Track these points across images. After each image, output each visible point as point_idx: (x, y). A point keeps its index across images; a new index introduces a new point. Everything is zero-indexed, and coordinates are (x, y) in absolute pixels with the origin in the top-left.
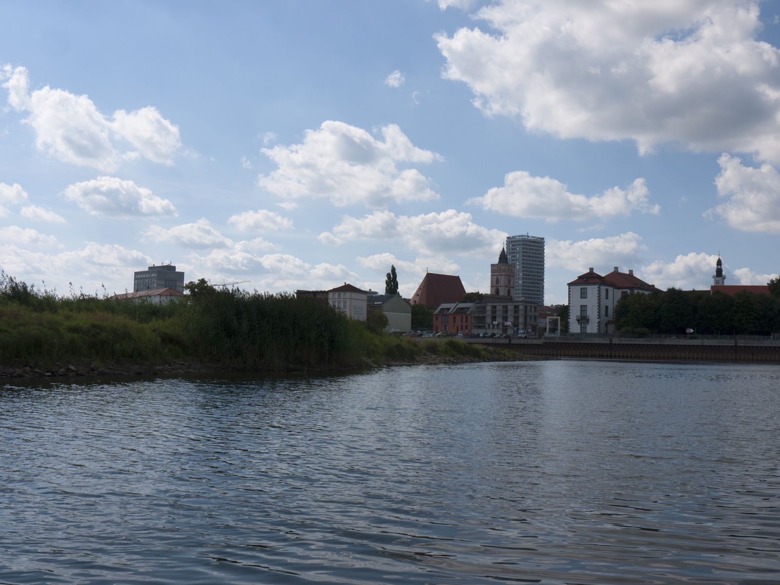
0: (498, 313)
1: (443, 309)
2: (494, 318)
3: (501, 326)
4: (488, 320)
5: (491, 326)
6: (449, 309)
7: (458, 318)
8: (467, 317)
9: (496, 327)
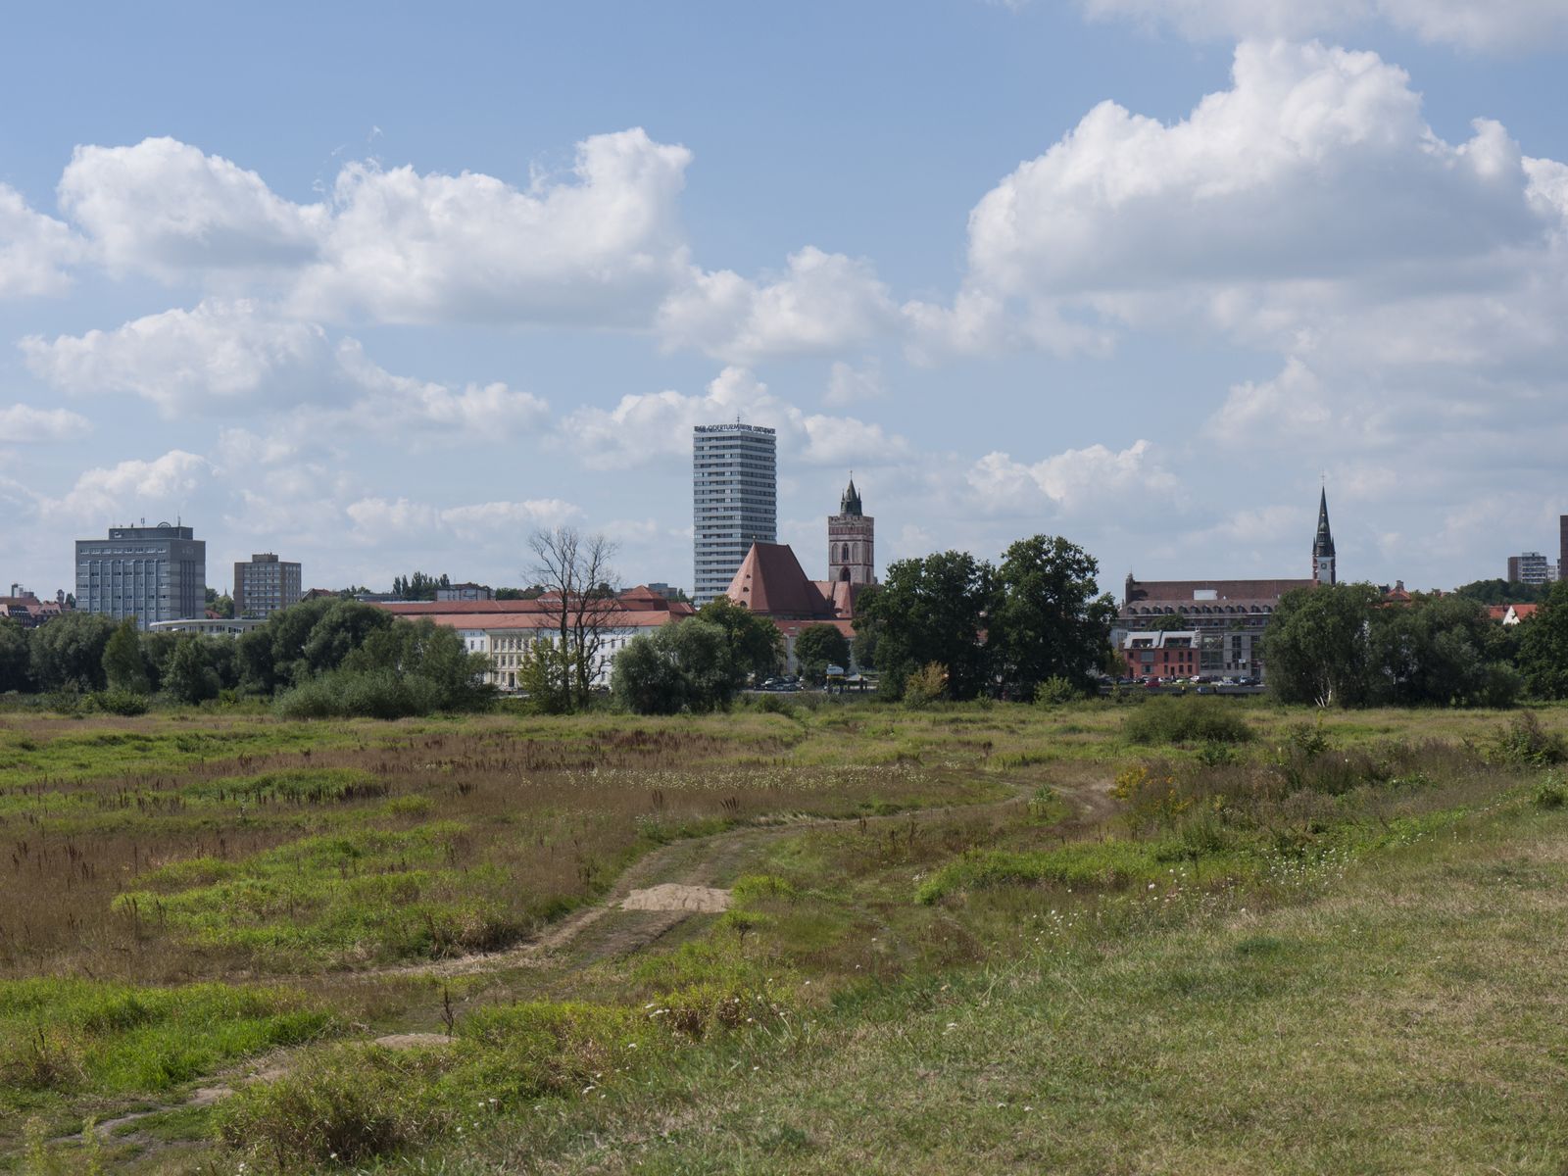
0: (1243, 646)
1: (1136, 642)
2: (1237, 655)
3: (1249, 666)
4: (1228, 657)
5: (1233, 665)
6: (1150, 641)
7: (1174, 654)
8: (1190, 654)
9: (1240, 666)
